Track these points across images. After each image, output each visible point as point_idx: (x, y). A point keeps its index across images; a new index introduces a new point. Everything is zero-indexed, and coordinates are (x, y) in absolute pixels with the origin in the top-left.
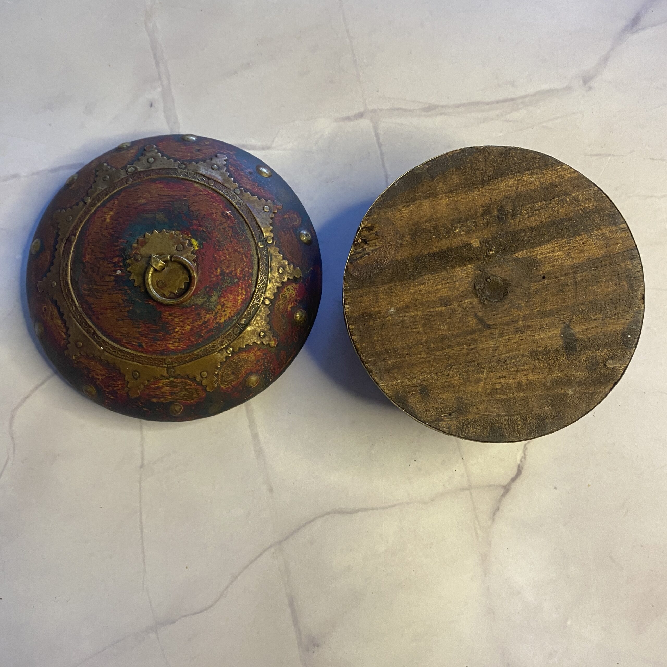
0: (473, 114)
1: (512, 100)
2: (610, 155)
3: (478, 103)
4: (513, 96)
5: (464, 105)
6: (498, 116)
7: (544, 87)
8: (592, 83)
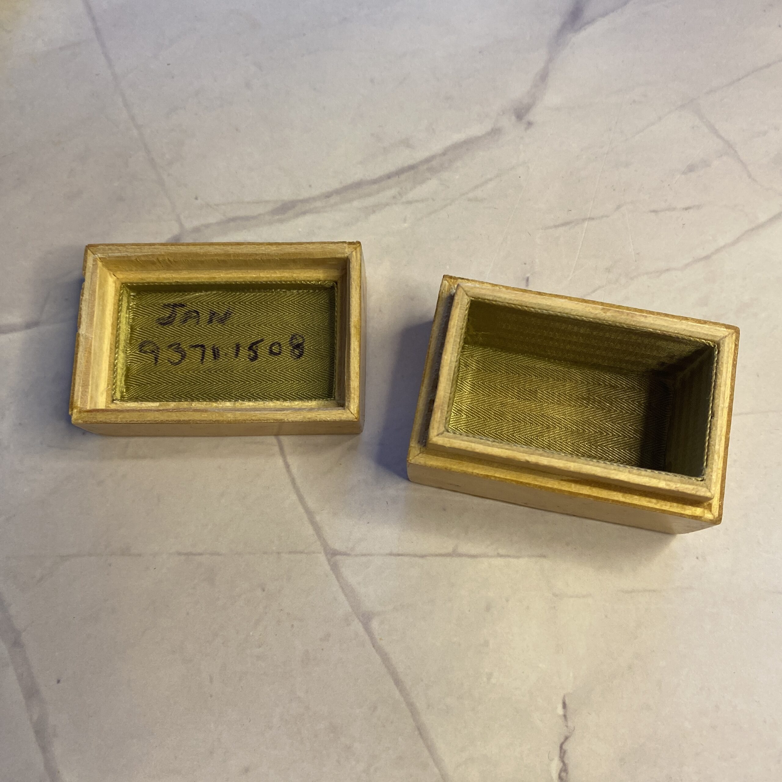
0: (356, 204)
1: (412, 168)
2: (584, 220)
3: (358, 185)
4: (411, 162)
5: (337, 192)
6: (394, 197)
7: (458, 137)
8: (530, 117)
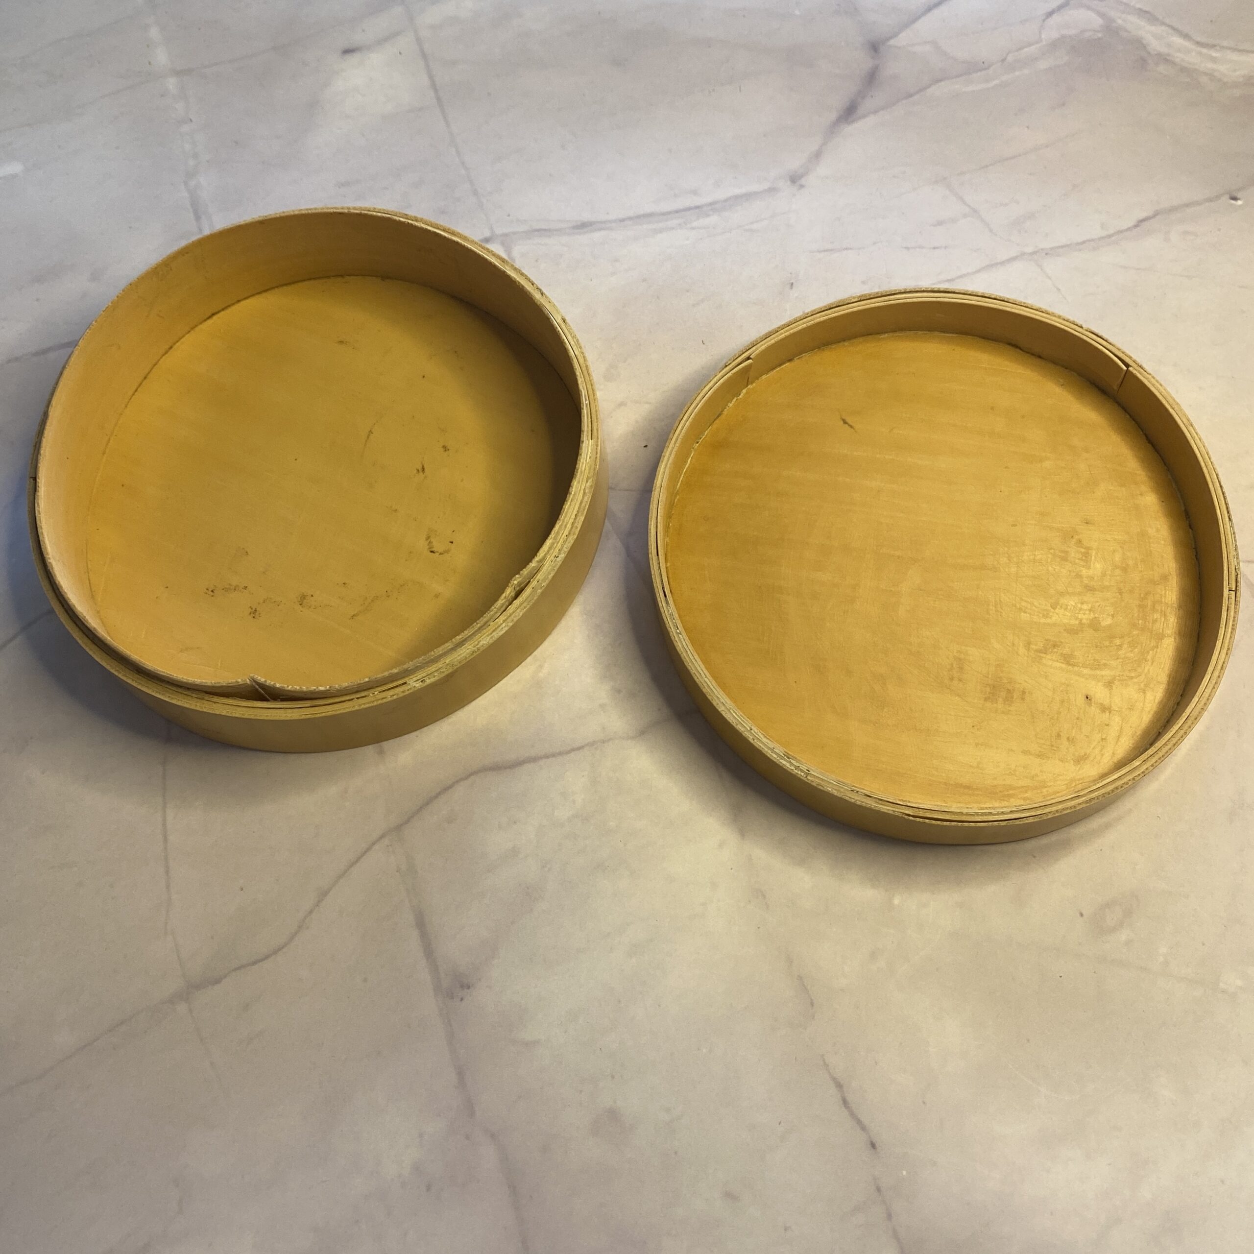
1: (697, 207)
3: (650, 215)
4: (698, 203)
5: (631, 218)
7: (739, 191)
8: (803, 181)
